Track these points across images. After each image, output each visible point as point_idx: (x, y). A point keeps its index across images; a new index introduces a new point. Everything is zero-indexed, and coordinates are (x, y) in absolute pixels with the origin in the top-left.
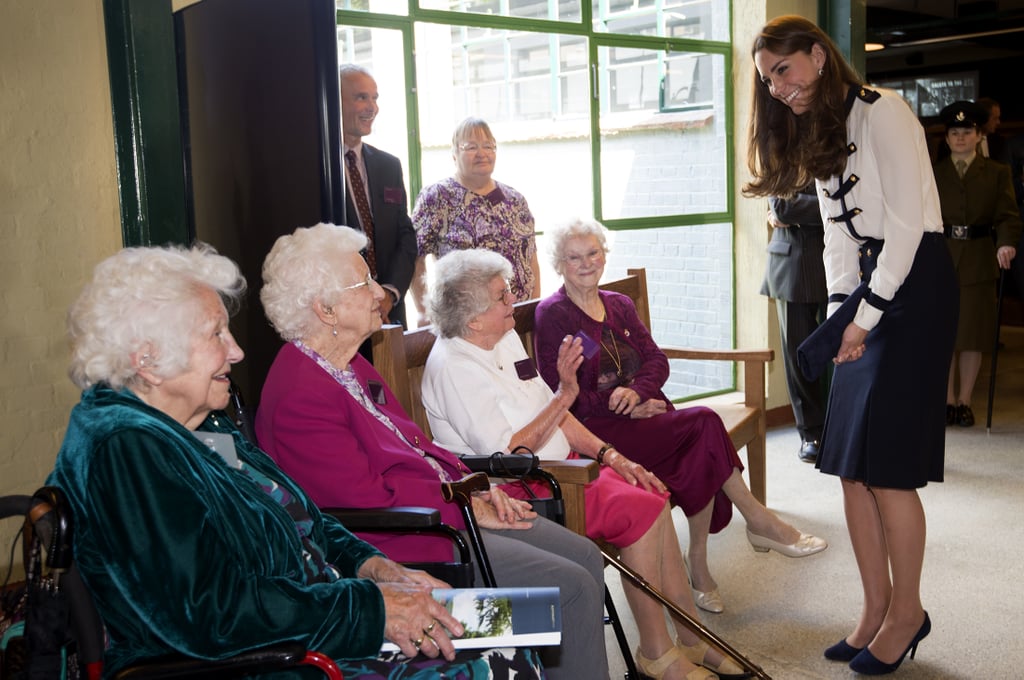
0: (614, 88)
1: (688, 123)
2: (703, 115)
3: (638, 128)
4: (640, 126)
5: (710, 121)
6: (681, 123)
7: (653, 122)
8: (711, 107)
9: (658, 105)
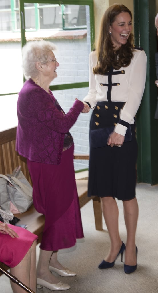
0: (41, 17)
1: (75, 36)
2: (81, 33)
3: (52, 38)
4: (52, 37)
5: (85, 36)
6: (72, 37)
7: (59, 35)
8: (85, 29)
9: (61, 26)
